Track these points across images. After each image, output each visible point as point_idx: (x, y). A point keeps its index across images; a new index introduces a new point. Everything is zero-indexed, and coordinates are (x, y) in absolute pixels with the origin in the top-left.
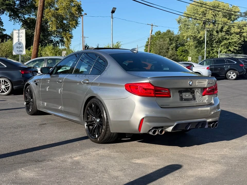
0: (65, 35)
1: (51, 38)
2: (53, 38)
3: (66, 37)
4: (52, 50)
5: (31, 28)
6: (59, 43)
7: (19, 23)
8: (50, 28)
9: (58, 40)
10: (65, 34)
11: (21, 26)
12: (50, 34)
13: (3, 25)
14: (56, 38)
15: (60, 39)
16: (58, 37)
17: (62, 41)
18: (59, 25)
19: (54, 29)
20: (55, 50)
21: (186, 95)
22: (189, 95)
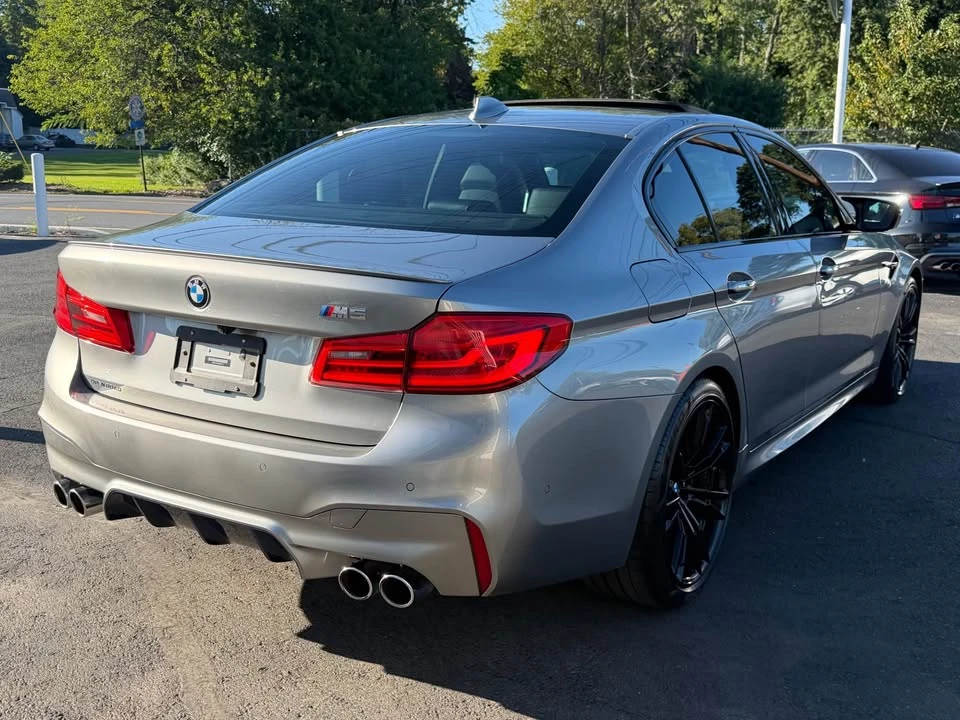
21: (214, 360)
22: (229, 361)
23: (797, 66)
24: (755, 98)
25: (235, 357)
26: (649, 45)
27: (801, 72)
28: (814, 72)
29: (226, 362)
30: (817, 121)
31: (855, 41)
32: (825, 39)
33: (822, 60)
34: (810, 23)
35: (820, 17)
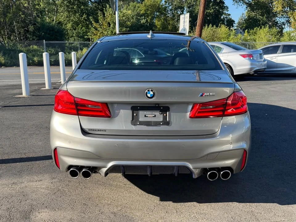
0: (292, 15)
1: (276, 19)
2: (279, 19)
3: (293, 16)
4: (267, 32)
5: (255, 10)
6: (284, 25)
7: (242, 6)
8: (275, 9)
9: (284, 21)
10: (292, 13)
11: (245, 8)
12: (275, 15)
13: (228, 10)
14: (282, 19)
15: (286, 19)
16: (284, 18)
17: (288, 22)
18: (285, 3)
19: (280, 8)
20: (271, 33)
21: (149, 115)
22: (155, 115)
23: (64, 23)
24: (56, 32)
25: (157, 113)
26: (22, 14)
27: (66, 25)
28: (70, 25)
29: (154, 116)
30: (73, 39)
31: (81, 16)
32: (72, 15)
33: (72, 21)
34: (67, 10)
35: (70, 8)
